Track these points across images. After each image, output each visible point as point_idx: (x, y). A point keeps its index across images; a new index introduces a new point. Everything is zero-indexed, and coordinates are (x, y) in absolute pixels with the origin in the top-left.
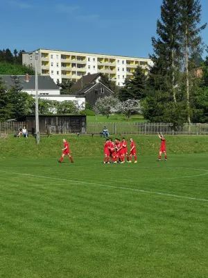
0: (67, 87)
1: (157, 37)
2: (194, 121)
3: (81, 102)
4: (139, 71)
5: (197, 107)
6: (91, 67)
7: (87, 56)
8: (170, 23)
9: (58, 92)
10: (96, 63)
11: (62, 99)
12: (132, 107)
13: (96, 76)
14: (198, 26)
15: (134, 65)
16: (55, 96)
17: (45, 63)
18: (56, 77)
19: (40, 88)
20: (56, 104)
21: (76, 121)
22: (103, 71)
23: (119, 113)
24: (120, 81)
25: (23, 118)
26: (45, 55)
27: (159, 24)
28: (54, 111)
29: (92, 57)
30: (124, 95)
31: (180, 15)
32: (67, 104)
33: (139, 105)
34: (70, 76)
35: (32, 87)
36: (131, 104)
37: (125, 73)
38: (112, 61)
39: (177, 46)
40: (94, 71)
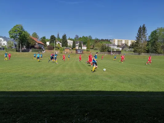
0: (118, 46)
1: (137, 36)
2: (144, 53)
3: (121, 49)
4: (133, 43)
5: (145, 50)
6: (124, 42)
7: (123, 40)
8: (140, 33)
9: (116, 47)
10: (125, 41)
11: (117, 48)
12: (131, 50)
13: (124, 44)
14: (146, 34)
15: (132, 42)
16: (116, 48)
17: (114, 41)
18: (116, 44)
19: (113, 46)
20: (116, 49)
21: (119, 52)
22: (126, 43)
23: (128, 51)
24: (129, 45)
25: (109, 51)
26: (115, 40)
27: (137, 34)
28: (115, 50)
29: (124, 40)
30: (130, 47)
31: (142, 32)
32: (118, 49)
33: (133, 50)
34: (119, 44)
35: (111, 46)
36: (131, 49)
37: (130, 43)
38: (128, 41)
39: (141, 38)
40: (124, 43)
